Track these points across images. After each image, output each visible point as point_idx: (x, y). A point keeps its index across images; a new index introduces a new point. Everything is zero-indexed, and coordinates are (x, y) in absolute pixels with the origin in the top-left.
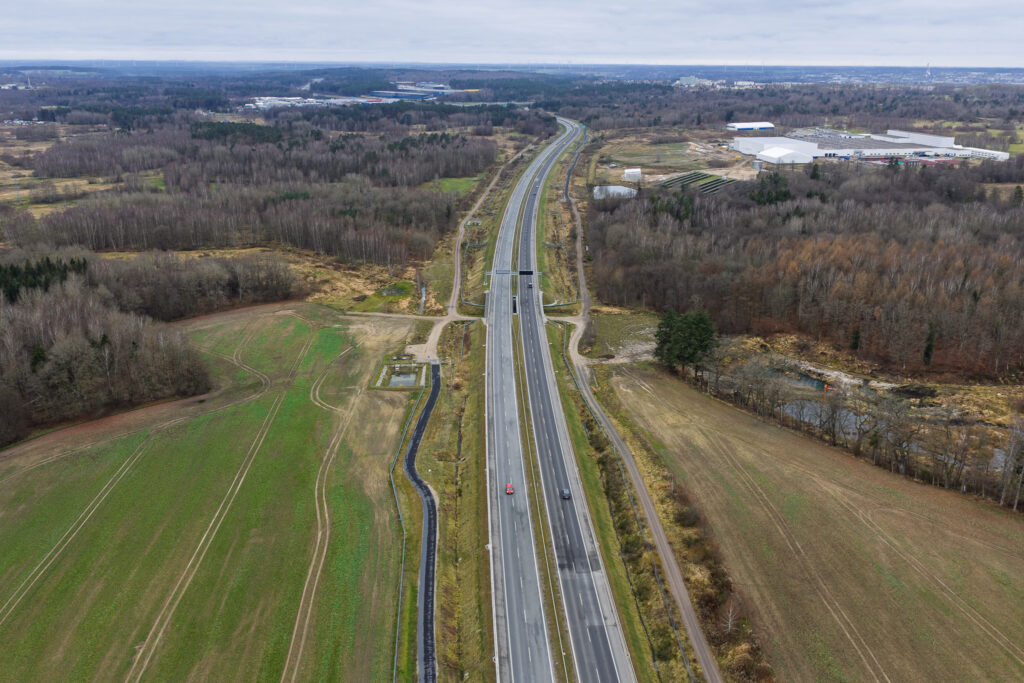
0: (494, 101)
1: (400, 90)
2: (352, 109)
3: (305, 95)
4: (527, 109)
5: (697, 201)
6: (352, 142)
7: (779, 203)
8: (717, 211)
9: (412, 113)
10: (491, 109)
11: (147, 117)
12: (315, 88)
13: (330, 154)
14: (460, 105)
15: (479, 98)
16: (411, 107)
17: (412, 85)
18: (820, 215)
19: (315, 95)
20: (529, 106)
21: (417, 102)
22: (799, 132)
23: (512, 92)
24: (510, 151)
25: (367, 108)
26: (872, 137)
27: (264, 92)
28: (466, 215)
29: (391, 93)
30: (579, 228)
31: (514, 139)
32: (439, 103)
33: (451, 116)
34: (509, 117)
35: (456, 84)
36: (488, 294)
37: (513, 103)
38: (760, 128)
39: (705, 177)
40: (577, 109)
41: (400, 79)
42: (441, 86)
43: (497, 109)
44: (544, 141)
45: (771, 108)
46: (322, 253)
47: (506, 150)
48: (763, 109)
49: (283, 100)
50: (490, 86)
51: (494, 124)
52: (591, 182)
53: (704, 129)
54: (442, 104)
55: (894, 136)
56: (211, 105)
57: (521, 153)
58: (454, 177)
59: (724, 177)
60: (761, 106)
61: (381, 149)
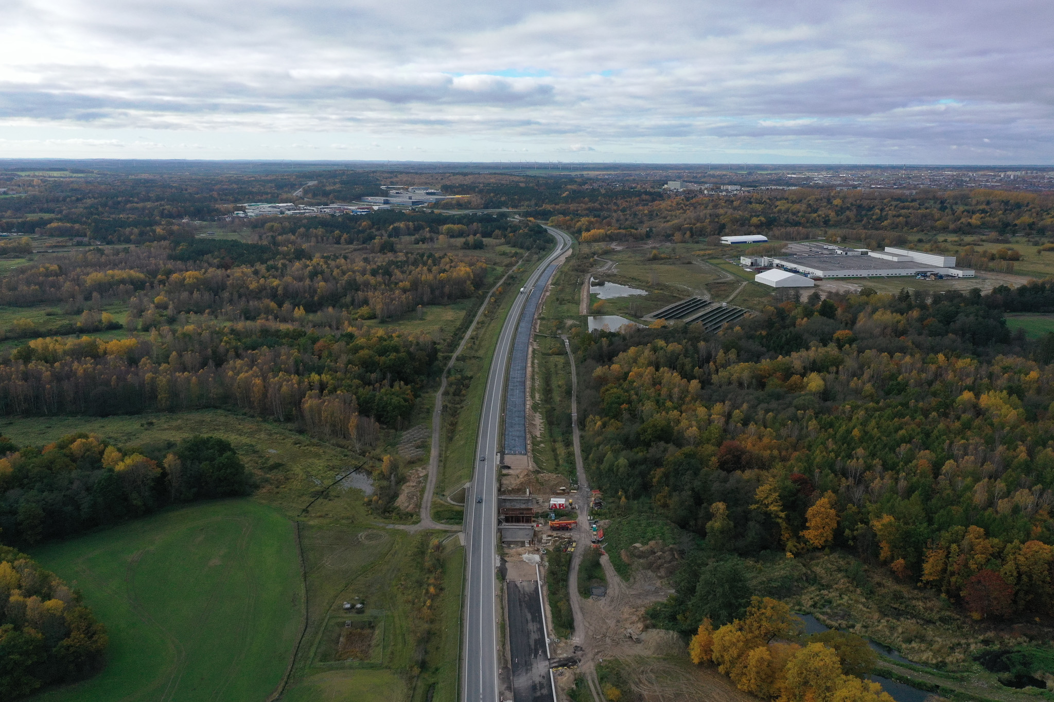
0: (486, 208)
4: (517, 217)
6: (333, 265)
10: (482, 220)
11: (128, 230)
14: (452, 212)
22: (794, 247)
23: (503, 199)
24: (500, 269)
25: (356, 219)
26: (870, 254)
27: (255, 197)
28: (450, 358)
29: (382, 199)
30: (574, 379)
31: (504, 254)
32: (429, 211)
33: (440, 228)
34: (499, 229)
35: (447, 189)
36: (469, 489)
37: (505, 210)
38: (754, 242)
39: (705, 304)
40: (568, 218)
41: (392, 183)
42: (433, 191)
43: (487, 219)
44: (535, 257)
45: (763, 219)
46: (282, 419)
47: (494, 267)
48: (755, 220)
49: (273, 207)
50: (481, 192)
51: (483, 237)
52: (585, 312)
53: (697, 242)
54: (432, 212)
55: (892, 254)
56: (198, 213)
57: (510, 272)
58: (439, 304)
59: (724, 304)
60: (751, 216)
61: (364, 273)
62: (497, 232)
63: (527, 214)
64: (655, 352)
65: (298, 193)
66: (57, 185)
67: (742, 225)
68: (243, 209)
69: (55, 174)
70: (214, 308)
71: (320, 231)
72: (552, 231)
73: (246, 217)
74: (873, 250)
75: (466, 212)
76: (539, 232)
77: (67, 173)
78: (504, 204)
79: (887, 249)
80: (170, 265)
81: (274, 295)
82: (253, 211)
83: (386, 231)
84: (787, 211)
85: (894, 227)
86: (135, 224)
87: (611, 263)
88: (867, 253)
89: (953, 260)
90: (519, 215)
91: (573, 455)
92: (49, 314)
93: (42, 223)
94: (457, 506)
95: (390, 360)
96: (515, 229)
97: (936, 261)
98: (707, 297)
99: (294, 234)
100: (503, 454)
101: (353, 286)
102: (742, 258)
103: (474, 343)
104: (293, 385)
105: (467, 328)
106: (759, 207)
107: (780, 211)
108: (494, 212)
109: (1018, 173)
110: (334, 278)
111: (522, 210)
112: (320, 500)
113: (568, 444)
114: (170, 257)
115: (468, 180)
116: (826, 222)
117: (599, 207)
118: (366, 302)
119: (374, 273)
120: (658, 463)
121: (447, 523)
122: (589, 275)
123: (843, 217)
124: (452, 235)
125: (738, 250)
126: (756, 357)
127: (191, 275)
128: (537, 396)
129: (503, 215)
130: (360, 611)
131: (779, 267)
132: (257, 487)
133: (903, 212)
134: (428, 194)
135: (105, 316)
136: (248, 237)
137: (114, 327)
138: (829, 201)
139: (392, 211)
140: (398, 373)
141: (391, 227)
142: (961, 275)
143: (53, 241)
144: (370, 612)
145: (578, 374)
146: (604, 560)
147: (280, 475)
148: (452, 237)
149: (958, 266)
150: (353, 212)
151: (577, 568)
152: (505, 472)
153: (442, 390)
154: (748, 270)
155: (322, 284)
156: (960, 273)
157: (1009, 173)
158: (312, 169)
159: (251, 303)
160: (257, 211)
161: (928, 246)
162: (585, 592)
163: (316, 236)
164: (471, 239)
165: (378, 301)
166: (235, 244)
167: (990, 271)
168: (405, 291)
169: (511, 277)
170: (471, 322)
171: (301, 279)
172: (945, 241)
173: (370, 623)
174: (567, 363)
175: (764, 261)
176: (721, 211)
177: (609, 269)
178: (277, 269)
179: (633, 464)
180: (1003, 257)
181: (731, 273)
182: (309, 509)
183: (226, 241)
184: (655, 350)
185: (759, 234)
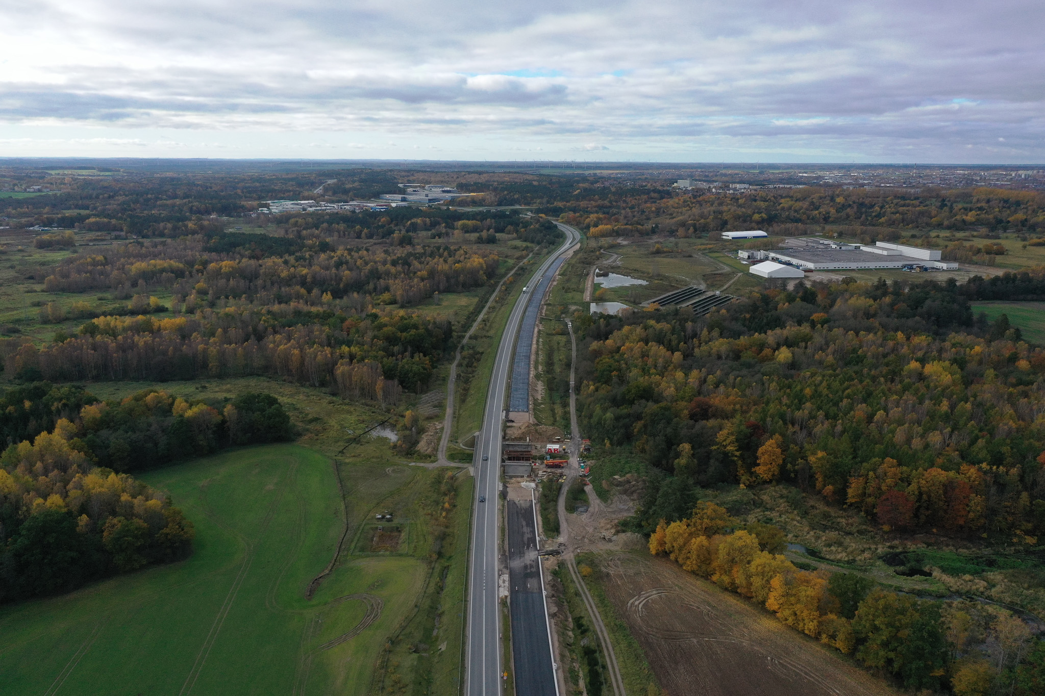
0: (499, 205)
2: (360, 215)
3: (318, 198)
4: (529, 213)
9: (419, 220)
10: (495, 216)
11: (162, 225)
12: (327, 190)
14: (466, 209)
15: (483, 202)
16: (418, 213)
18: (810, 344)
19: (327, 198)
21: (424, 206)
22: (791, 242)
23: (516, 196)
24: (511, 262)
25: (374, 215)
26: (861, 248)
27: (279, 195)
28: (463, 337)
29: (399, 197)
30: (574, 354)
31: (516, 248)
32: (445, 208)
33: (455, 223)
34: (512, 225)
35: (462, 187)
36: (478, 436)
37: (518, 207)
38: (754, 237)
39: (700, 293)
40: (578, 214)
41: (409, 181)
42: (448, 189)
43: (501, 216)
44: (545, 251)
45: (764, 215)
46: (317, 384)
47: (507, 259)
48: (756, 217)
49: (297, 204)
50: (495, 189)
51: (496, 232)
52: (588, 299)
53: (700, 238)
54: (448, 209)
55: (883, 248)
56: (225, 210)
57: (521, 264)
58: (454, 292)
59: (718, 293)
60: (754, 213)
61: (384, 263)
62: (510, 227)
63: (538, 211)
64: (646, 330)
65: (319, 190)
66: (87, 183)
67: (745, 221)
68: (267, 206)
69: (84, 172)
70: (250, 293)
71: (342, 226)
72: (562, 227)
73: (271, 213)
74: (866, 244)
75: (481, 209)
76: (550, 228)
77: (95, 172)
78: (517, 202)
79: (878, 244)
80: (206, 256)
81: (303, 283)
82: (277, 207)
83: (404, 226)
84: (790, 208)
85: (892, 223)
86: (168, 219)
87: (616, 256)
88: (859, 247)
89: (938, 254)
90: (532, 212)
91: (569, 413)
92: (100, 299)
93: (81, 219)
94: (468, 450)
95: (411, 336)
96: (526, 224)
97: (922, 255)
98: (703, 287)
99: (317, 229)
100: (507, 410)
101: (375, 275)
102: (740, 252)
103: (485, 325)
104: (326, 355)
105: (480, 312)
106: (763, 205)
107: (783, 209)
108: (508, 209)
109: (1030, 172)
110: (358, 268)
111: (534, 207)
112: (353, 445)
113: (565, 405)
114: (207, 249)
115: (483, 179)
116: (826, 219)
117: (608, 204)
118: (387, 289)
119: (394, 263)
120: (639, 417)
121: (460, 462)
122: (595, 267)
123: (843, 214)
124: (466, 230)
125: (738, 244)
126: (737, 335)
127: (227, 264)
128: (540, 368)
129: (516, 212)
130: (389, 520)
131: (773, 260)
132: (299, 435)
133: (901, 209)
134: (444, 192)
135: (153, 300)
136: (275, 232)
137: (160, 310)
138: (832, 199)
139: (410, 207)
140: (417, 346)
141: (409, 222)
142: (945, 268)
143: (92, 235)
144: (396, 522)
145: (577, 350)
146: (588, 488)
147: (318, 427)
148: (467, 232)
149: (944, 259)
150: (372, 208)
151: (565, 493)
152: (509, 424)
153: (456, 362)
154: (745, 262)
155: (347, 272)
156: (944, 266)
157: (1020, 172)
158: (330, 167)
159: (283, 289)
160: (280, 208)
161: (919, 241)
162: (571, 509)
163: (338, 231)
164: (484, 234)
165: (398, 288)
166: (264, 238)
167: (973, 264)
168: (423, 279)
169: (522, 269)
170: (483, 307)
171: (327, 268)
172: (938, 236)
173: (397, 528)
174: (569, 342)
175: (760, 254)
176: (725, 208)
177: (615, 261)
178: (305, 259)
179: (617, 418)
180: (988, 252)
181: (728, 265)
182: (344, 451)
183: (255, 235)
184: (646, 328)
185: (760, 229)
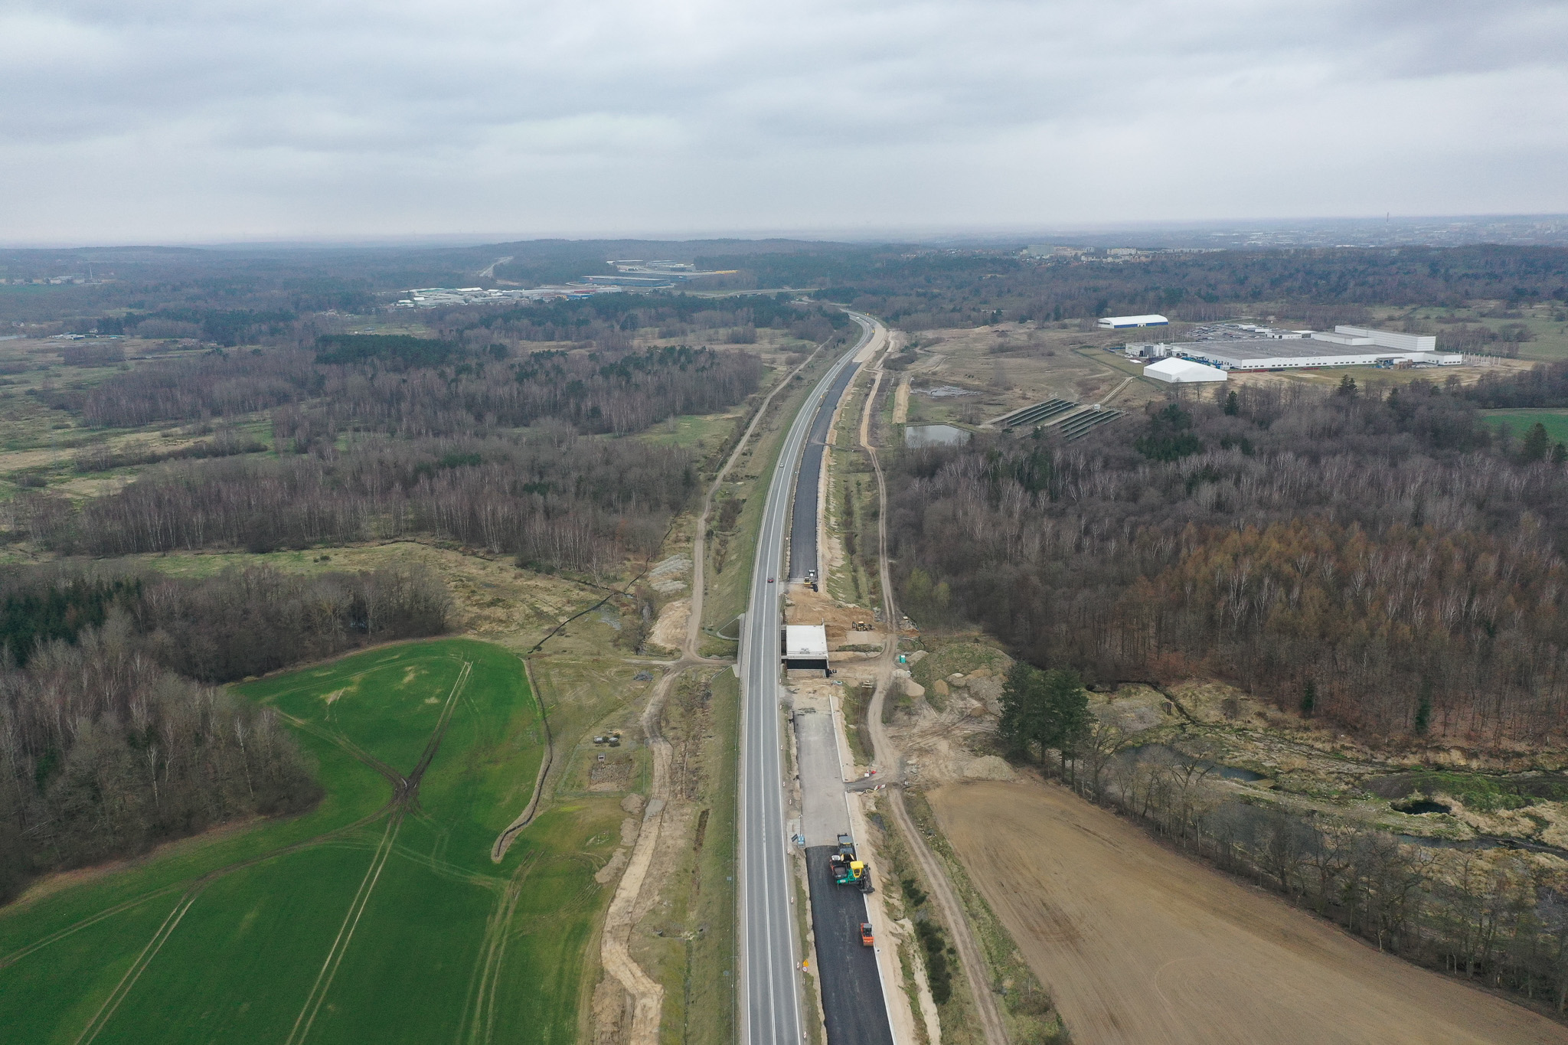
0: (759, 287)
1: (623, 274)
2: (551, 307)
3: (486, 284)
4: (805, 298)
5: (1058, 455)
6: (548, 364)
7: (1181, 459)
8: (1089, 472)
9: (639, 313)
10: (754, 303)
11: (255, 327)
12: (499, 272)
13: (516, 385)
14: (710, 295)
15: (736, 283)
16: (638, 301)
17: (640, 264)
18: (1244, 479)
19: (500, 282)
20: (809, 295)
21: (646, 292)
23: (785, 275)
24: (781, 368)
25: (574, 304)
26: (1313, 336)
27: (427, 281)
28: (715, 478)
29: (609, 278)
30: (883, 501)
31: (786, 348)
32: (679, 293)
33: (695, 316)
34: (780, 315)
35: (703, 263)
36: (743, 620)
37: (787, 289)
38: (1147, 324)
39: (1069, 406)
40: (879, 298)
42: (682, 265)
43: (762, 302)
45: (1162, 293)
46: (497, 551)
47: (774, 366)
48: (1150, 295)
49: (456, 293)
50: (753, 265)
51: (757, 326)
52: (903, 420)
53: (1064, 327)
54: (683, 294)
55: (1345, 335)
56: (348, 304)
57: (797, 371)
58: (697, 412)
59: (1097, 406)
60: (1147, 290)
61: (591, 374)
62: (777, 319)
63: (817, 296)
65: (487, 273)
66: (139, 270)
67: (1133, 302)
68: (410, 296)
70: (390, 423)
71: (524, 323)
73: (416, 307)
74: (1319, 330)
75: (732, 293)
78: (786, 282)
79: (1338, 328)
81: (470, 406)
82: (424, 298)
83: (617, 322)
84: (1201, 281)
85: (1357, 300)
86: (263, 319)
87: (939, 357)
89: (1431, 341)
91: (880, 584)
92: (165, 436)
94: (730, 641)
96: (801, 316)
98: (1074, 398)
101: (578, 391)
102: (1127, 346)
103: (747, 460)
105: (737, 442)
106: (1159, 278)
107: (1190, 282)
108: (772, 292)
111: (812, 290)
112: (555, 637)
113: (874, 574)
114: (323, 360)
116: (1256, 296)
117: (925, 282)
119: (605, 373)
121: (719, 658)
124: (712, 324)
125: (1124, 335)
126: (1131, 466)
127: (353, 381)
128: (833, 520)
129: (785, 297)
130: (614, 744)
131: (1180, 356)
132: (473, 624)
133: (1370, 279)
135: (243, 436)
136: (420, 332)
137: (255, 448)
138: (1265, 267)
139: (626, 294)
141: (625, 315)
142: (1442, 362)
143: (152, 343)
144: (625, 746)
145: (889, 495)
147: (501, 613)
149: (1440, 349)
150: (568, 296)
151: (880, 699)
153: (705, 516)
154: (1136, 361)
155: (535, 388)
156: (1441, 359)
159: (439, 415)
160: (430, 299)
161: (1400, 324)
162: (887, 719)
163: (520, 330)
164: (738, 329)
165: (612, 409)
166: (407, 341)
167: (1485, 355)
168: (649, 396)
169: (798, 378)
170: (742, 435)
171: (504, 383)
172: (1428, 317)
173: (628, 756)
174: (874, 482)
175: (1160, 349)
176: (1102, 283)
177: (938, 364)
178: (471, 371)
179: (956, 591)
180: (1507, 338)
181: (1110, 366)
182: (542, 646)
183: (396, 337)
185: (1156, 313)
